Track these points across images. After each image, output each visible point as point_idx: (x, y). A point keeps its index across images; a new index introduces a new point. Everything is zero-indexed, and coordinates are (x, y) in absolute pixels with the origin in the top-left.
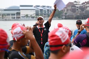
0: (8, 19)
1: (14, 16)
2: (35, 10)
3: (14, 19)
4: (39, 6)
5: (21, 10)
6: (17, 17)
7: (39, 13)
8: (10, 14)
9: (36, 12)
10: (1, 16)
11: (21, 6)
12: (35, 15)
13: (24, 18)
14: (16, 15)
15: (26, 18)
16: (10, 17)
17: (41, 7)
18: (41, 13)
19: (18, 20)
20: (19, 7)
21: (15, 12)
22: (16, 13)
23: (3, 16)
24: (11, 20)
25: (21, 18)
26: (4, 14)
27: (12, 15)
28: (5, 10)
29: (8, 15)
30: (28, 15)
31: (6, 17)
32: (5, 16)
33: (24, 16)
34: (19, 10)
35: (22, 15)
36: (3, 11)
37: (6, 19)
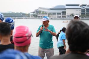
0: (54, 18)
1: (59, 15)
2: (81, 10)
3: (60, 18)
4: (85, 5)
5: (67, 10)
6: (62, 16)
7: (85, 12)
8: (56, 13)
9: (82, 12)
10: (47, 15)
11: (67, 5)
12: (81, 14)
13: (70, 17)
14: (62, 14)
15: (71, 17)
16: (56, 16)
17: (88, 6)
18: (87, 12)
19: (63, 19)
20: (65, 6)
21: (61, 11)
22: (62, 13)
23: (49, 15)
24: (56, 19)
25: (67, 17)
26: (50, 13)
27: (58, 14)
28: (51, 9)
29: (54, 14)
30: (74, 15)
31: (52, 16)
32: (51, 14)
33: (70, 15)
34: (65, 9)
35: (68, 14)
36: (49, 10)
37: (52, 18)
